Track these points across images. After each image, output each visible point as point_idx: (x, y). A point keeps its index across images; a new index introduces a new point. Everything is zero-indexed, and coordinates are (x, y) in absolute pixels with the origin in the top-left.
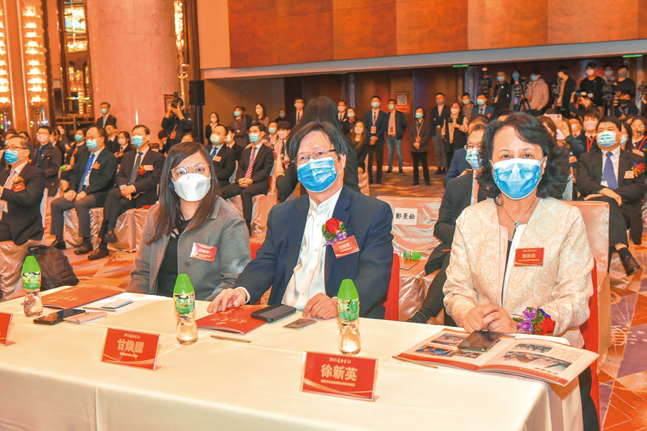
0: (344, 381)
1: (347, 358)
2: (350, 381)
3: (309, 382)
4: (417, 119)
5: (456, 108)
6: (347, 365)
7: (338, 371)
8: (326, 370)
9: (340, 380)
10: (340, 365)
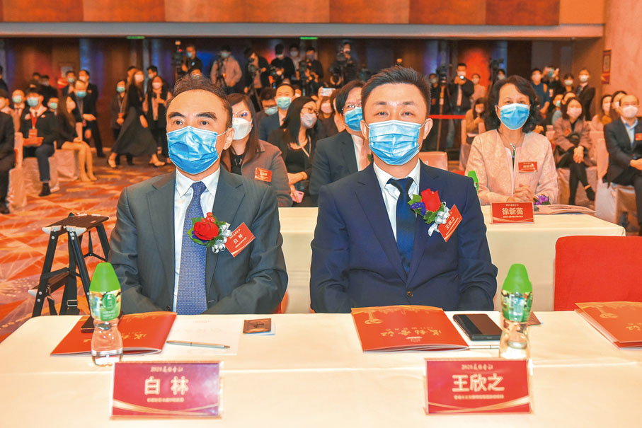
0: (516, 215)
1: (516, 203)
2: (520, 215)
3: (496, 219)
4: (118, 93)
5: (158, 82)
6: (516, 207)
7: (512, 211)
8: (505, 211)
9: (514, 215)
10: (513, 207)
